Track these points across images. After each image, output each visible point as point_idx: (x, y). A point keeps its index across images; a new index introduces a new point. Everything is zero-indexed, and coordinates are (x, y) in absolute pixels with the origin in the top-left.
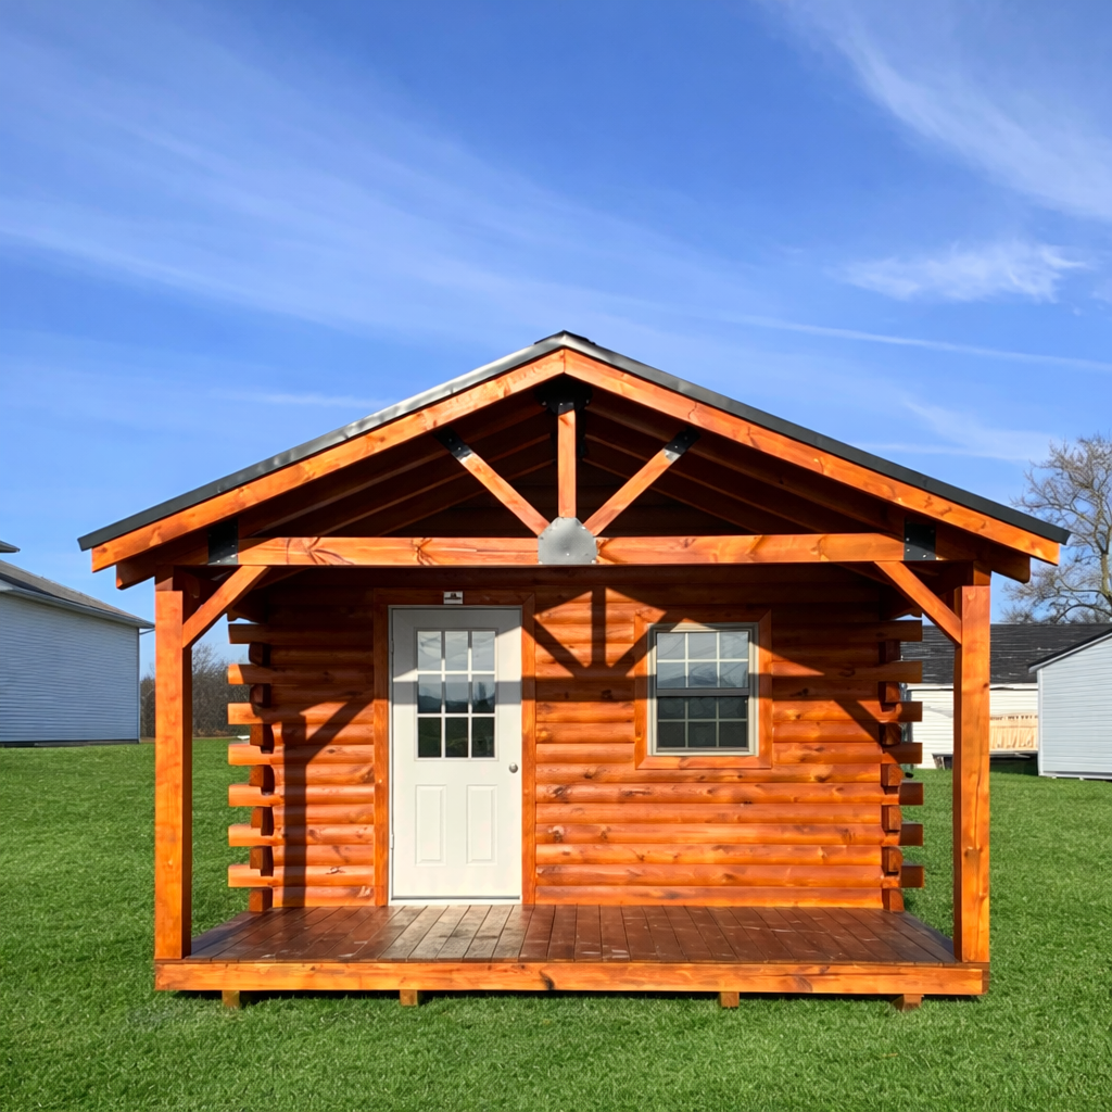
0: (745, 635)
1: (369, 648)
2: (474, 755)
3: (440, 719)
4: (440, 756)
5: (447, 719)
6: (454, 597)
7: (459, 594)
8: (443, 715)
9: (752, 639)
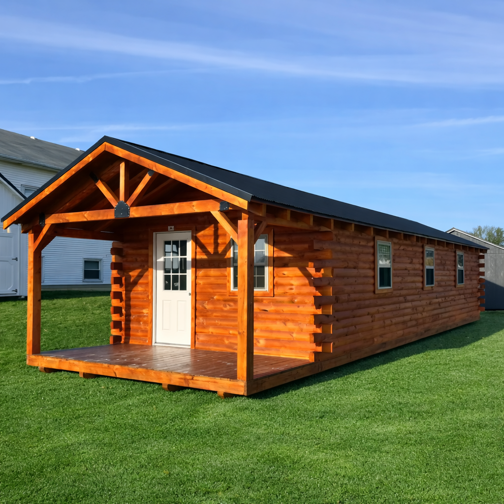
0: (264, 240)
1: (147, 248)
2: (180, 290)
3: (170, 275)
4: (170, 289)
5: (173, 275)
6: (171, 228)
7: (173, 227)
8: (171, 274)
9: (266, 242)
